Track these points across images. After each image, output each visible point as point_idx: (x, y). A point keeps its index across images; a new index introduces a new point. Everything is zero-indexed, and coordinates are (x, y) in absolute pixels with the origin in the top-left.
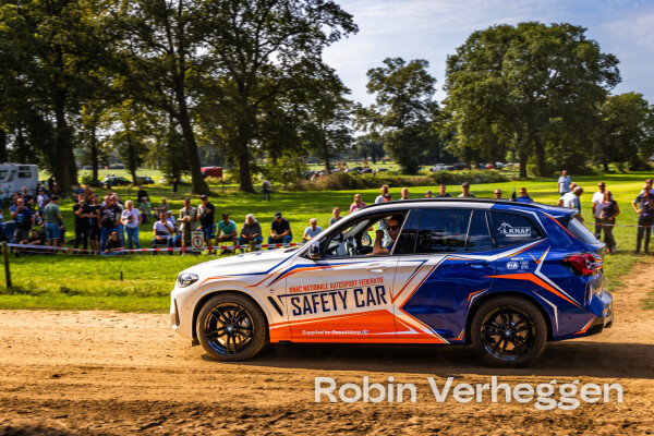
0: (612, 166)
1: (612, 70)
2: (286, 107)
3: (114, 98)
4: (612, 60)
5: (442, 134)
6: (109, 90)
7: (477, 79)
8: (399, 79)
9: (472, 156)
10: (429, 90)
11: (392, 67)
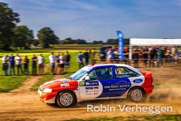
0: (18, 48)
1: (16, 18)
4: (17, 15)
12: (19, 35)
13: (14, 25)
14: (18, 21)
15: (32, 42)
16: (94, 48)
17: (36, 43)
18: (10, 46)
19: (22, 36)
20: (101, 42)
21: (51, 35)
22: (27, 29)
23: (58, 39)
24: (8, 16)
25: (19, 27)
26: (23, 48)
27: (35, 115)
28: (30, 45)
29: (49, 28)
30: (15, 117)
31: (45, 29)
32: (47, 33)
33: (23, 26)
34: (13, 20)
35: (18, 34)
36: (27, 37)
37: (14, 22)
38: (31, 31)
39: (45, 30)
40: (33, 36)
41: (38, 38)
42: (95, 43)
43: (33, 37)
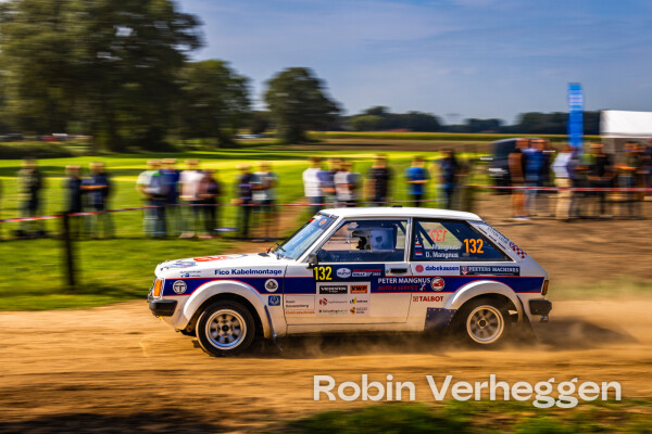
0: (196, 142)
1: (189, 31)
4: (191, 21)
7: (33, 33)
9: (28, 124)
12: (200, 95)
13: (179, 59)
14: (195, 42)
15: (246, 121)
16: (467, 146)
17: (260, 124)
18: (166, 133)
19: (210, 99)
20: (493, 126)
21: (311, 94)
22: (227, 72)
23: (338, 110)
24: (161, 25)
25: (198, 66)
26: (213, 141)
27: (252, 385)
28: (235, 132)
29: (304, 72)
30: (178, 389)
31: (293, 75)
32: (301, 89)
33: (211, 62)
34: (175, 42)
35: (197, 89)
36: (226, 101)
37: (181, 47)
38: (242, 81)
39: (291, 79)
40: (248, 97)
41: (266, 105)
42: (476, 126)
43: (247, 103)
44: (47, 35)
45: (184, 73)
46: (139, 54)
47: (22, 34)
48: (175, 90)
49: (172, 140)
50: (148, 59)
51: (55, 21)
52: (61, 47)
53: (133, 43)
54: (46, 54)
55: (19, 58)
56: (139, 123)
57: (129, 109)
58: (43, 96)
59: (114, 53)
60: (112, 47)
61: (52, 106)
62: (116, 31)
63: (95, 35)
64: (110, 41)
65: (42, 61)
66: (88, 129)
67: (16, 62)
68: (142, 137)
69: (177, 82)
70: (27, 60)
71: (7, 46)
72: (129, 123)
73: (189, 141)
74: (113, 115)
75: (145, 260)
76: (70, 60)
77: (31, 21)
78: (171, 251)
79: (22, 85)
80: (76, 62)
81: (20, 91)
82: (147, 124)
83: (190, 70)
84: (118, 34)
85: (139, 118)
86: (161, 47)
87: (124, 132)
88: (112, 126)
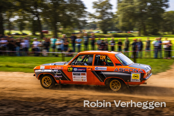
2: (68, 13)
3: (16, 9)
5: (115, 22)
6: (14, 6)
7: (126, 5)
8: (102, 5)
9: (124, 29)
10: (111, 8)
11: (100, 1)
44: (129, 6)
45: (164, 15)
46: (153, 10)
47: (123, 6)
48: (161, 19)
49: (160, 32)
50: (155, 11)
51: (132, 2)
52: (133, 9)
53: (151, 7)
54: (129, 11)
55: (122, 12)
56: (151, 28)
57: (149, 25)
58: (128, 21)
59: (146, 10)
60: (146, 8)
61: (130, 24)
62: (147, 4)
63: (141, 5)
64: (145, 7)
65: (128, 12)
66: (138, 30)
67: (122, 13)
68: (152, 32)
69: (162, 17)
70: (124, 13)
71: (120, 9)
72: (149, 28)
73: (164, 33)
74: (145, 26)
75: (153, 64)
76: (135, 12)
77: (126, 2)
78: (160, 62)
79: (123, 19)
80: (136, 12)
81: (122, 20)
82: (153, 28)
83: (165, 14)
84: (147, 5)
85: (151, 27)
86: (158, 8)
87: (147, 30)
88: (145, 29)
